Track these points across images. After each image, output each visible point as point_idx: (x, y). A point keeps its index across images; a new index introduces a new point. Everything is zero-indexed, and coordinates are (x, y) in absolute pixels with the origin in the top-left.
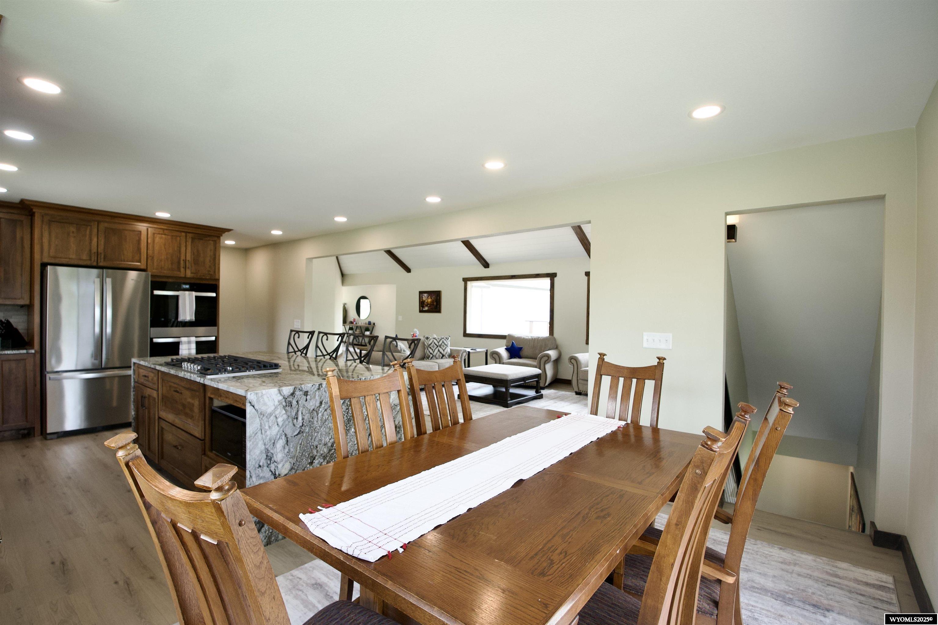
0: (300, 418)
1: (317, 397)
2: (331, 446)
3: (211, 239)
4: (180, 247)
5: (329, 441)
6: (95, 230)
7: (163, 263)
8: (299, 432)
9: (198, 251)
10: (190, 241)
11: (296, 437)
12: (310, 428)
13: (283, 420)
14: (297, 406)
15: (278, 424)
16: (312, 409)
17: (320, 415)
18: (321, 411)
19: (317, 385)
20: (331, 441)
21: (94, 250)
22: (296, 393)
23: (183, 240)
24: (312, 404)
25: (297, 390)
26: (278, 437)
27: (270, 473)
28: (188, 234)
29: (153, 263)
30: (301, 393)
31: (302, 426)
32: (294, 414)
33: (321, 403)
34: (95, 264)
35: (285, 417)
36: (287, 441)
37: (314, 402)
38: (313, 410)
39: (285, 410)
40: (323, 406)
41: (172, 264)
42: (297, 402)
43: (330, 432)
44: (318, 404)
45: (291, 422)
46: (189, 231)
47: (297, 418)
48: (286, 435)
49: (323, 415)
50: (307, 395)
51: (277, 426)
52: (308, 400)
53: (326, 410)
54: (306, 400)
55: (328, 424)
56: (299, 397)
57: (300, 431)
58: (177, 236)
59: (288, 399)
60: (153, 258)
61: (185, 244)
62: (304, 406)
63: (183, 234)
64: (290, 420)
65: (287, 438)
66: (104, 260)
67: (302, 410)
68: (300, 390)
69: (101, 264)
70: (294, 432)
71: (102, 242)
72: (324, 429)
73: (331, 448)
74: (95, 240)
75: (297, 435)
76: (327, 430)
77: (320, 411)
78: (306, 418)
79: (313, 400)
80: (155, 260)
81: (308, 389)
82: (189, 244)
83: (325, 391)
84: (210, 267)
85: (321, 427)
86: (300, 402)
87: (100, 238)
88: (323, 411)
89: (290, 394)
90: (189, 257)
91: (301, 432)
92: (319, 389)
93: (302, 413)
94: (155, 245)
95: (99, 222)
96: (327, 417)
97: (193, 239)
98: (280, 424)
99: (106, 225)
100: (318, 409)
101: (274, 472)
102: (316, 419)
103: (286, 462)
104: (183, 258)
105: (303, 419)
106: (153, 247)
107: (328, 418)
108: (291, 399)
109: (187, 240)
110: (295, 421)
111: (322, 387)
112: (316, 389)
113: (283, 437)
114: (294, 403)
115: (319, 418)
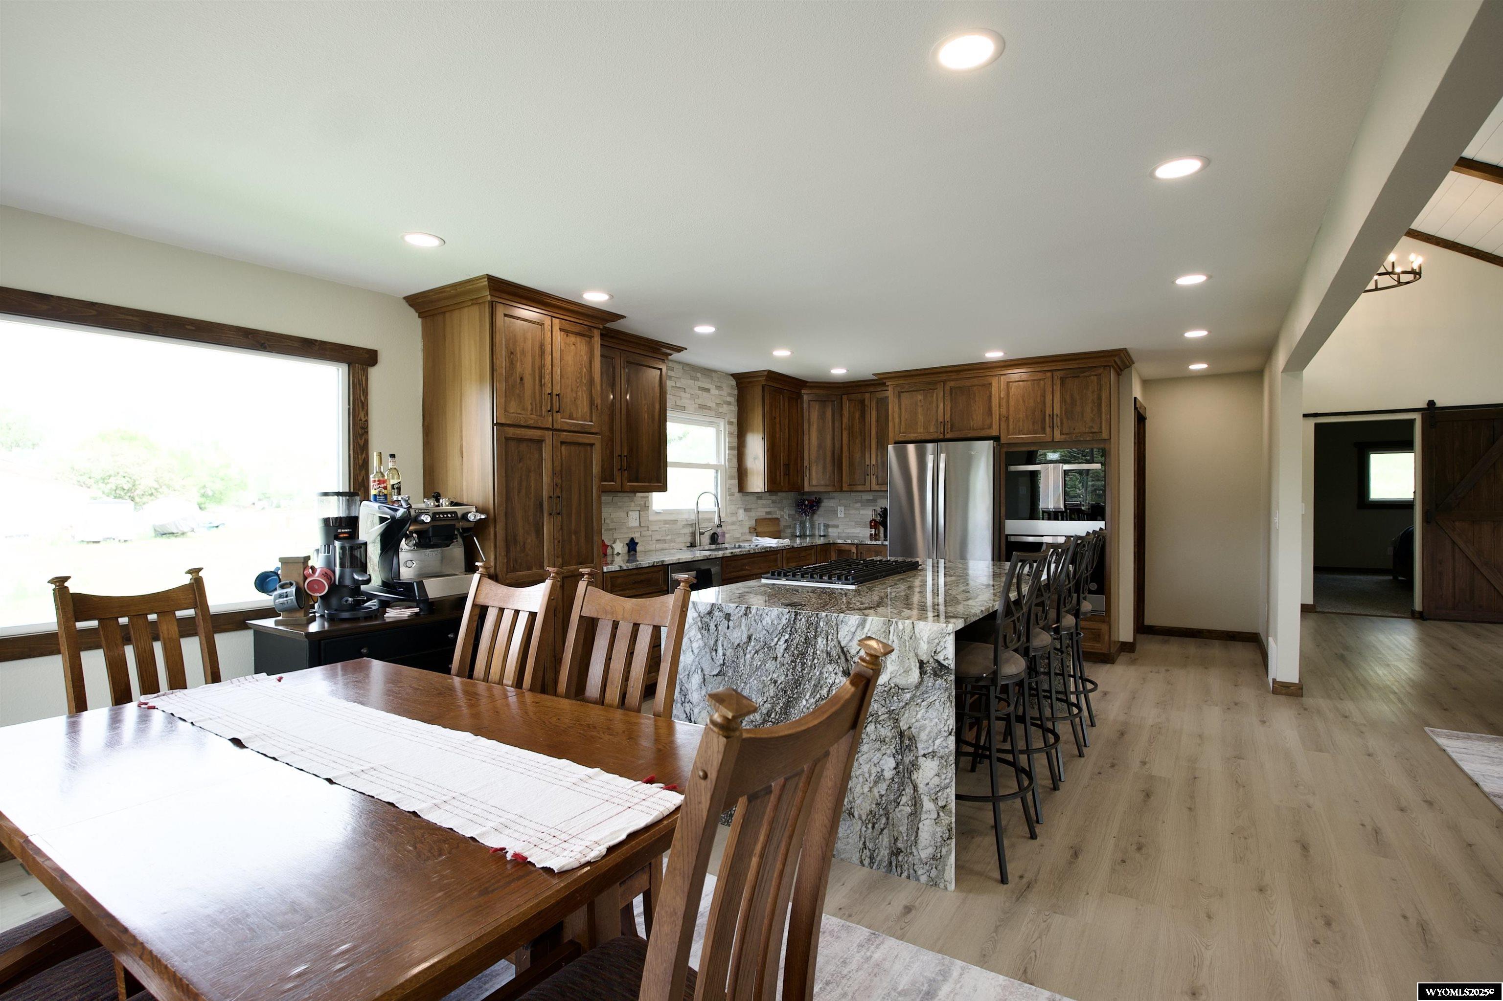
0: (720, 652)
1: (743, 627)
2: (767, 713)
3: (1094, 373)
4: (1044, 396)
5: (763, 705)
6: (941, 394)
7: (1021, 424)
8: (719, 673)
9: (1072, 397)
10: (1058, 383)
11: (715, 677)
12: (734, 671)
13: (699, 647)
14: (716, 633)
15: (692, 651)
16: (736, 644)
17: (748, 656)
18: (750, 652)
19: (743, 609)
20: (766, 705)
21: (941, 419)
22: (714, 612)
23: (1049, 382)
24: (738, 635)
25: (716, 609)
26: (694, 668)
27: (685, 716)
28: (1055, 373)
29: (1008, 426)
30: (721, 614)
31: (724, 665)
32: (712, 643)
33: (750, 638)
34: (941, 437)
35: (701, 642)
36: (704, 680)
37: (739, 634)
38: (738, 645)
39: (701, 634)
40: (752, 643)
41: (1034, 423)
42: (716, 626)
43: (765, 690)
44: (745, 639)
45: (709, 653)
46: (1055, 368)
47: (716, 651)
48: (702, 671)
49: (752, 658)
50: (729, 620)
51: (691, 653)
52: (731, 628)
53: (757, 652)
54: (728, 628)
55: (761, 676)
56: (718, 620)
57: (721, 671)
58: (1040, 380)
59: (704, 619)
60: (1007, 418)
61: (1051, 389)
62: (725, 636)
63: (1049, 374)
64: (707, 650)
65: (704, 675)
66: (951, 431)
67: (723, 641)
68: (721, 610)
69: (948, 436)
70: (712, 669)
71: (948, 408)
72: (755, 682)
73: (767, 718)
74: (941, 406)
75: (717, 675)
76: (761, 686)
77: (748, 651)
78: (728, 653)
79: (737, 630)
80: (1011, 420)
81: (731, 611)
82: (1057, 388)
83: (755, 621)
84: (1093, 420)
85: (751, 676)
86: (720, 628)
87: (946, 403)
88: (753, 652)
89: (706, 612)
90: (1057, 411)
91: (721, 674)
92: (746, 614)
93: (723, 645)
94: (1011, 400)
95: (944, 382)
96: (759, 663)
97: (1063, 380)
98: (696, 651)
99: (952, 384)
100: (745, 646)
101: (689, 715)
102: (742, 661)
103: (703, 708)
104: (1048, 411)
105: (724, 655)
106: (1008, 402)
107: (761, 665)
108: (708, 620)
109: (1055, 382)
110: (714, 653)
111: (750, 612)
112: (741, 613)
113: (699, 671)
114: (712, 627)
115: (747, 662)
